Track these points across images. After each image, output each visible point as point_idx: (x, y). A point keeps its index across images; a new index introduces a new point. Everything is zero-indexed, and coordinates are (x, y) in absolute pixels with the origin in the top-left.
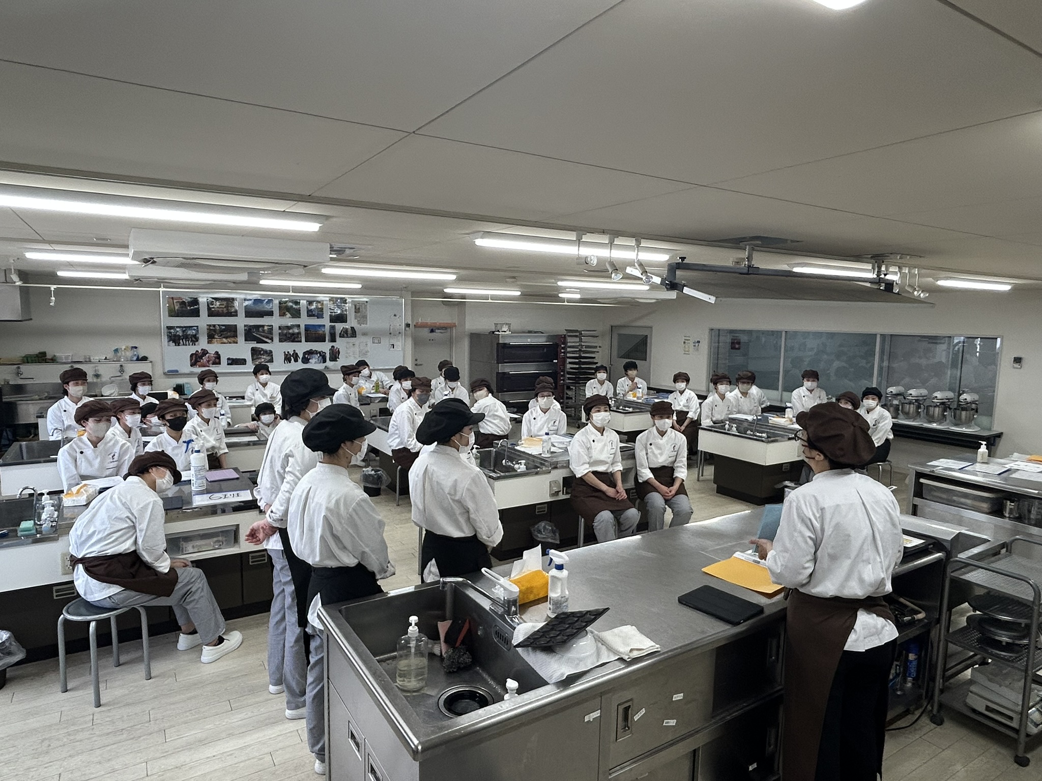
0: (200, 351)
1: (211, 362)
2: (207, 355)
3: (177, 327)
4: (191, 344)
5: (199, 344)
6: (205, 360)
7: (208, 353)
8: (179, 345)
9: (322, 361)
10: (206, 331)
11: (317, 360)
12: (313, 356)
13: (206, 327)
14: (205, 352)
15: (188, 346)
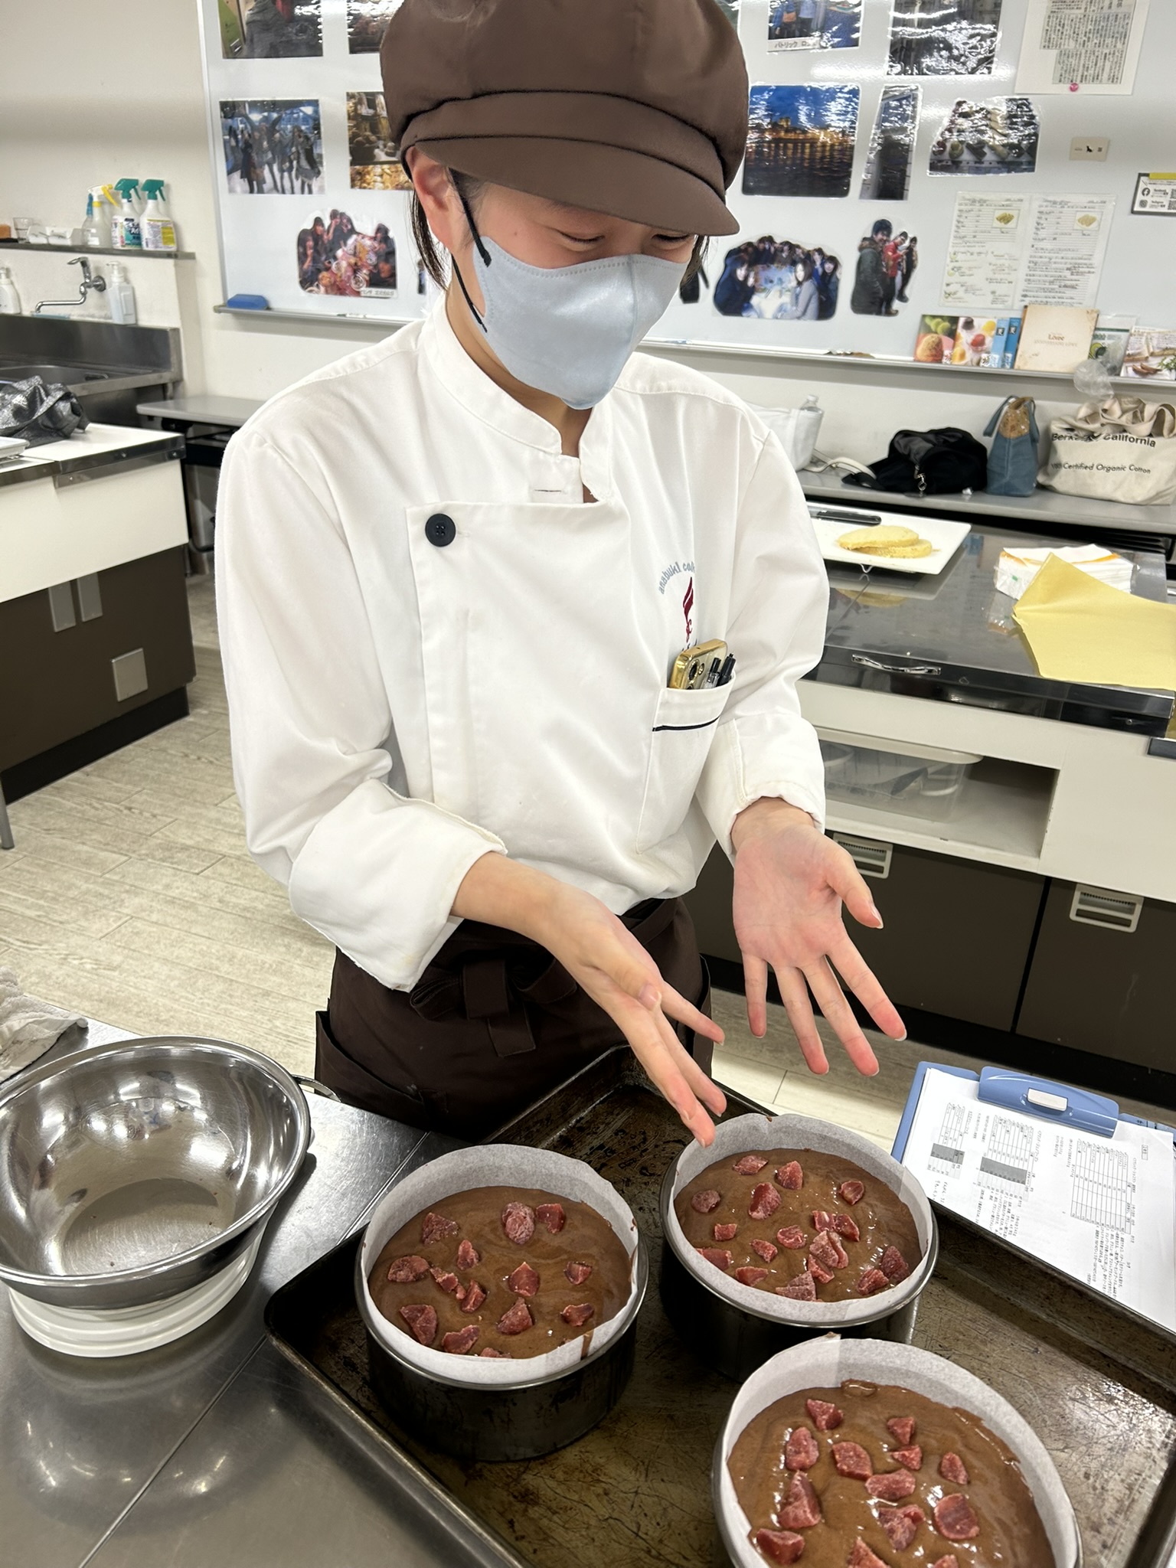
0: (327, 222)
1: (364, 274)
2: (351, 241)
3: (254, 105)
4: (297, 184)
5: (322, 190)
6: (344, 264)
7: (352, 231)
8: (261, 191)
9: (813, 306)
10: (345, 123)
11: (787, 299)
12: (775, 272)
13: (343, 107)
14: (343, 227)
15: (288, 196)
